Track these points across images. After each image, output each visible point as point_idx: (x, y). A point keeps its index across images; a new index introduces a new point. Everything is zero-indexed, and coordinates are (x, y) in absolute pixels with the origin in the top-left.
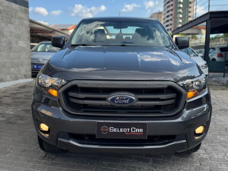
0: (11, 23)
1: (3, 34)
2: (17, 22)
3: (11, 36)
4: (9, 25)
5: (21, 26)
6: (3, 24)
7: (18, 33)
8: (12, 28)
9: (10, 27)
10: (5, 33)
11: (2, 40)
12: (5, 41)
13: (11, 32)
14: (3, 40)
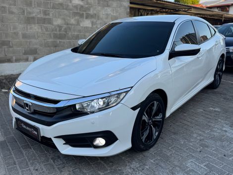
0: (108, 6)
1: (98, 17)
2: (115, 4)
3: (107, 18)
4: (106, 8)
5: (119, 7)
6: (100, 7)
7: (115, 15)
8: (109, 10)
9: (107, 10)
10: (101, 16)
11: (97, 22)
12: (100, 23)
13: (107, 14)
14: (99, 22)
